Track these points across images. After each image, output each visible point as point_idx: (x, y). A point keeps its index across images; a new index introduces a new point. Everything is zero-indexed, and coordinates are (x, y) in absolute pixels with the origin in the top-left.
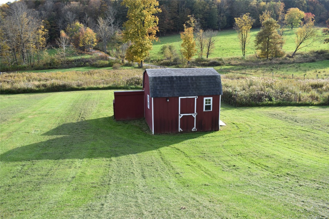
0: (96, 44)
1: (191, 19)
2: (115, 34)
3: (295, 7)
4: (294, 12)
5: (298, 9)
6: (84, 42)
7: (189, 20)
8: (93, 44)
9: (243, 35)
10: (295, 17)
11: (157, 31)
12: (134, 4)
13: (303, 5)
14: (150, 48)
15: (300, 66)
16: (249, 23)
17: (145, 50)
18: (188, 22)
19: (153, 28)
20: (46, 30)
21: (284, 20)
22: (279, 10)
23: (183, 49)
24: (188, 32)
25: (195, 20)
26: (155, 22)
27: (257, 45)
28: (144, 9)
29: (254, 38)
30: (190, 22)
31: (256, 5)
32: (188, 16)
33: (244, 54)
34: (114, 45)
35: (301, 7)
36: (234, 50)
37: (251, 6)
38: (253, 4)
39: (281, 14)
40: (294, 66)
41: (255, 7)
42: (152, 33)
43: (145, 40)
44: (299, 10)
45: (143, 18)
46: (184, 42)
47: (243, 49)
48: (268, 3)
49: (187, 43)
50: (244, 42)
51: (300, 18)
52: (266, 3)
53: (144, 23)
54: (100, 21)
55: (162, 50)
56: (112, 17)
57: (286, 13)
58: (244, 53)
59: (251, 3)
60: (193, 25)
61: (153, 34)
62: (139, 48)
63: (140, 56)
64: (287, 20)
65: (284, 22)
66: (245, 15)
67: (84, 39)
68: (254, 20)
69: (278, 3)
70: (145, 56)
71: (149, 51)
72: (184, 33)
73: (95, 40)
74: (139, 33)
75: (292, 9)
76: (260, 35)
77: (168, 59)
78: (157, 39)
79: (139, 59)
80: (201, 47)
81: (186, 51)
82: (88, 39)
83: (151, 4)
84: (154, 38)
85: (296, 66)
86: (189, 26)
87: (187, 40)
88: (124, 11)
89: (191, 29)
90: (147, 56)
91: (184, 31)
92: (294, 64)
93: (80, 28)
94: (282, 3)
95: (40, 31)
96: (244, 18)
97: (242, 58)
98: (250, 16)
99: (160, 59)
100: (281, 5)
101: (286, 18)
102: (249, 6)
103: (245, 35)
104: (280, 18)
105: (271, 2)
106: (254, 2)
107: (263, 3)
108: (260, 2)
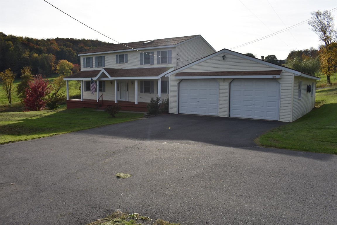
3: (64, 59)
4: (63, 63)
9: (8, 86)
10: (65, 68)
13: (74, 57)
16: (11, 77)
21: (56, 70)
22: (51, 61)
31: (28, 57)
33: (11, 103)
35: (72, 58)
36: (4, 99)
37: (24, 58)
38: (26, 55)
39: (53, 64)
41: (28, 59)
44: (67, 62)
47: (9, 98)
48: (41, 55)
50: (9, 92)
51: (69, 68)
52: (39, 55)
57: (57, 64)
58: (11, 101)
59: (24, 55)
64: (59, 70)
65: (57, 72)
66: (7, 70)
69: (50, 55)
75: (62, 61)
76: (20, 86)
94: (53, 56)
96: (7, 73)
97: (9, 106)
98: (11, 71)
100: (52, 57)
101: (58, 68)
102: (22, 57)
103: (10, 86)
104: (53, 68)
105: (43, 54)
106: (26, 54)
107: (36, 55)
108: (32, 54)
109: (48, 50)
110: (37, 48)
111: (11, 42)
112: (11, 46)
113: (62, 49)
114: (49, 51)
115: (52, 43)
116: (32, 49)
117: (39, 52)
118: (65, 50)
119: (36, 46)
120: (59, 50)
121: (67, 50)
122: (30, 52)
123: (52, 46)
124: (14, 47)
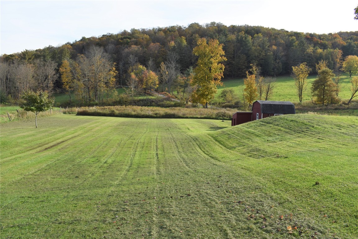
0: (157, 86)
1: (254, 67)
2: (177, 77)
3: (353, 55)
4: (352, 59)
5: (356, 56)
6: (147, 84)
7: (252, 68)
8: (156, 86)
9: (300, 82)
10: (354, 65)
11: (222, 76)
12: (204, 54)
14: (215, 92)
15: (353, 112)
16: (305, 72)
17: (211, 93)
18: (251, 70)
19: (219, 74)
20: (116, 72)
21: (341, 67)
22: (337, 57)
23: (245, 93)
24: (251, 79)
25: (257, 68)
26: (221, 69)
27: (313, 92)
28: (211, 57)
29: (311, 85)
30: (253, 70)
31: (312, 52)
32: (251, 65)
33: (301, 101)
34: (175, 88)
36: (291, 97)
37: (307, 53)
38: (310, 51)
39: (339, 61)
40: (348, 112)
41: (311, 54)
42: (217, 78)
43: (211, 84)
44: (357, 58)
45: (210, 65)
46: (247, 87)
47: (300, 95)
48: (325, 51)
49: (249, 88)
50: (301, 89)
52: (323, 50)
53: (210, 70)
54: (161, 65)
55: (222, 93)
56: (174, 62)
57: (344, 60)
58: (301, 99)
59: (308, 50)
60: (255, 72)
61: (218, 80)
62: (206, 91)
63: (206, 98)
64: (346, 68)
65: (343, 69)
66: (302, 64)
67: (147, 81)
68: (310, 69)
69: (335, 50)
70: (211, 98)
71: (214, 94)
72: (247, 79)
73: (157, 83)
74: (207, 79)
75: (350, 57)
76: (316, 82)
77: (229, 102)
78: (222, 84)
79: (205, 101)
80: (261, 92)
81: (248, 96)
82: (151, 81)
83: (218, 53)
84: (219, 83)
85: (350, 112)
86: (251, 73)
87: (250, 86)
88: (182, 56)
89: (254, 76)
90: (212, 99)
91: (247, 78)
92: (348, 110)
93: (143, 70)
94: (340, 51)
95: (112, 73)
96: (301, 67)
97: (299, 104)
98: (306, 65)
99: (221, 102)
100: (338, 53)
101: (344, 66)
102: (305, 53)
103: (302, 83)
104: (338, 65)
105: (328, 49)
106: (310, 49)
107: (320, 51)
108: (316, 49)
109: (333, 44)
110: (321, 43)
111: (294, 37)
112: (295, 41)
113: (350, 44)
114: (334, 46)
115: (336, 38)
116: (316, 44)
117: (324, 47)
118: (353, 44)
119: (319, 41)
120: (345, 44)
121: (355, 44)
122: (314, 47)
123: (337, 40)
124: (298, 42)
